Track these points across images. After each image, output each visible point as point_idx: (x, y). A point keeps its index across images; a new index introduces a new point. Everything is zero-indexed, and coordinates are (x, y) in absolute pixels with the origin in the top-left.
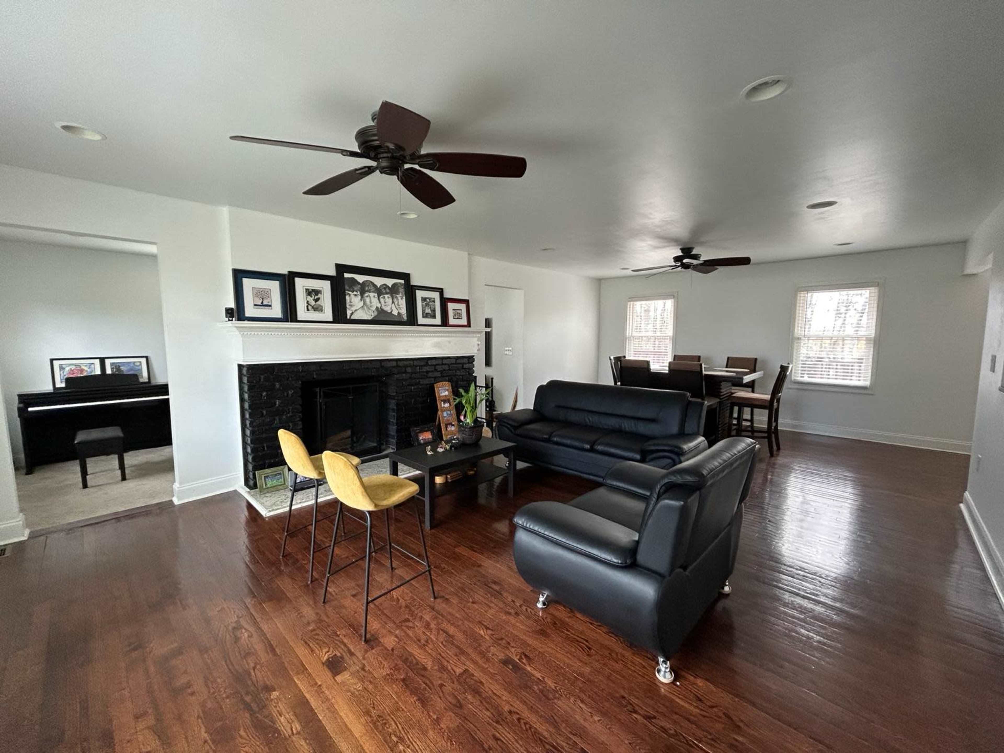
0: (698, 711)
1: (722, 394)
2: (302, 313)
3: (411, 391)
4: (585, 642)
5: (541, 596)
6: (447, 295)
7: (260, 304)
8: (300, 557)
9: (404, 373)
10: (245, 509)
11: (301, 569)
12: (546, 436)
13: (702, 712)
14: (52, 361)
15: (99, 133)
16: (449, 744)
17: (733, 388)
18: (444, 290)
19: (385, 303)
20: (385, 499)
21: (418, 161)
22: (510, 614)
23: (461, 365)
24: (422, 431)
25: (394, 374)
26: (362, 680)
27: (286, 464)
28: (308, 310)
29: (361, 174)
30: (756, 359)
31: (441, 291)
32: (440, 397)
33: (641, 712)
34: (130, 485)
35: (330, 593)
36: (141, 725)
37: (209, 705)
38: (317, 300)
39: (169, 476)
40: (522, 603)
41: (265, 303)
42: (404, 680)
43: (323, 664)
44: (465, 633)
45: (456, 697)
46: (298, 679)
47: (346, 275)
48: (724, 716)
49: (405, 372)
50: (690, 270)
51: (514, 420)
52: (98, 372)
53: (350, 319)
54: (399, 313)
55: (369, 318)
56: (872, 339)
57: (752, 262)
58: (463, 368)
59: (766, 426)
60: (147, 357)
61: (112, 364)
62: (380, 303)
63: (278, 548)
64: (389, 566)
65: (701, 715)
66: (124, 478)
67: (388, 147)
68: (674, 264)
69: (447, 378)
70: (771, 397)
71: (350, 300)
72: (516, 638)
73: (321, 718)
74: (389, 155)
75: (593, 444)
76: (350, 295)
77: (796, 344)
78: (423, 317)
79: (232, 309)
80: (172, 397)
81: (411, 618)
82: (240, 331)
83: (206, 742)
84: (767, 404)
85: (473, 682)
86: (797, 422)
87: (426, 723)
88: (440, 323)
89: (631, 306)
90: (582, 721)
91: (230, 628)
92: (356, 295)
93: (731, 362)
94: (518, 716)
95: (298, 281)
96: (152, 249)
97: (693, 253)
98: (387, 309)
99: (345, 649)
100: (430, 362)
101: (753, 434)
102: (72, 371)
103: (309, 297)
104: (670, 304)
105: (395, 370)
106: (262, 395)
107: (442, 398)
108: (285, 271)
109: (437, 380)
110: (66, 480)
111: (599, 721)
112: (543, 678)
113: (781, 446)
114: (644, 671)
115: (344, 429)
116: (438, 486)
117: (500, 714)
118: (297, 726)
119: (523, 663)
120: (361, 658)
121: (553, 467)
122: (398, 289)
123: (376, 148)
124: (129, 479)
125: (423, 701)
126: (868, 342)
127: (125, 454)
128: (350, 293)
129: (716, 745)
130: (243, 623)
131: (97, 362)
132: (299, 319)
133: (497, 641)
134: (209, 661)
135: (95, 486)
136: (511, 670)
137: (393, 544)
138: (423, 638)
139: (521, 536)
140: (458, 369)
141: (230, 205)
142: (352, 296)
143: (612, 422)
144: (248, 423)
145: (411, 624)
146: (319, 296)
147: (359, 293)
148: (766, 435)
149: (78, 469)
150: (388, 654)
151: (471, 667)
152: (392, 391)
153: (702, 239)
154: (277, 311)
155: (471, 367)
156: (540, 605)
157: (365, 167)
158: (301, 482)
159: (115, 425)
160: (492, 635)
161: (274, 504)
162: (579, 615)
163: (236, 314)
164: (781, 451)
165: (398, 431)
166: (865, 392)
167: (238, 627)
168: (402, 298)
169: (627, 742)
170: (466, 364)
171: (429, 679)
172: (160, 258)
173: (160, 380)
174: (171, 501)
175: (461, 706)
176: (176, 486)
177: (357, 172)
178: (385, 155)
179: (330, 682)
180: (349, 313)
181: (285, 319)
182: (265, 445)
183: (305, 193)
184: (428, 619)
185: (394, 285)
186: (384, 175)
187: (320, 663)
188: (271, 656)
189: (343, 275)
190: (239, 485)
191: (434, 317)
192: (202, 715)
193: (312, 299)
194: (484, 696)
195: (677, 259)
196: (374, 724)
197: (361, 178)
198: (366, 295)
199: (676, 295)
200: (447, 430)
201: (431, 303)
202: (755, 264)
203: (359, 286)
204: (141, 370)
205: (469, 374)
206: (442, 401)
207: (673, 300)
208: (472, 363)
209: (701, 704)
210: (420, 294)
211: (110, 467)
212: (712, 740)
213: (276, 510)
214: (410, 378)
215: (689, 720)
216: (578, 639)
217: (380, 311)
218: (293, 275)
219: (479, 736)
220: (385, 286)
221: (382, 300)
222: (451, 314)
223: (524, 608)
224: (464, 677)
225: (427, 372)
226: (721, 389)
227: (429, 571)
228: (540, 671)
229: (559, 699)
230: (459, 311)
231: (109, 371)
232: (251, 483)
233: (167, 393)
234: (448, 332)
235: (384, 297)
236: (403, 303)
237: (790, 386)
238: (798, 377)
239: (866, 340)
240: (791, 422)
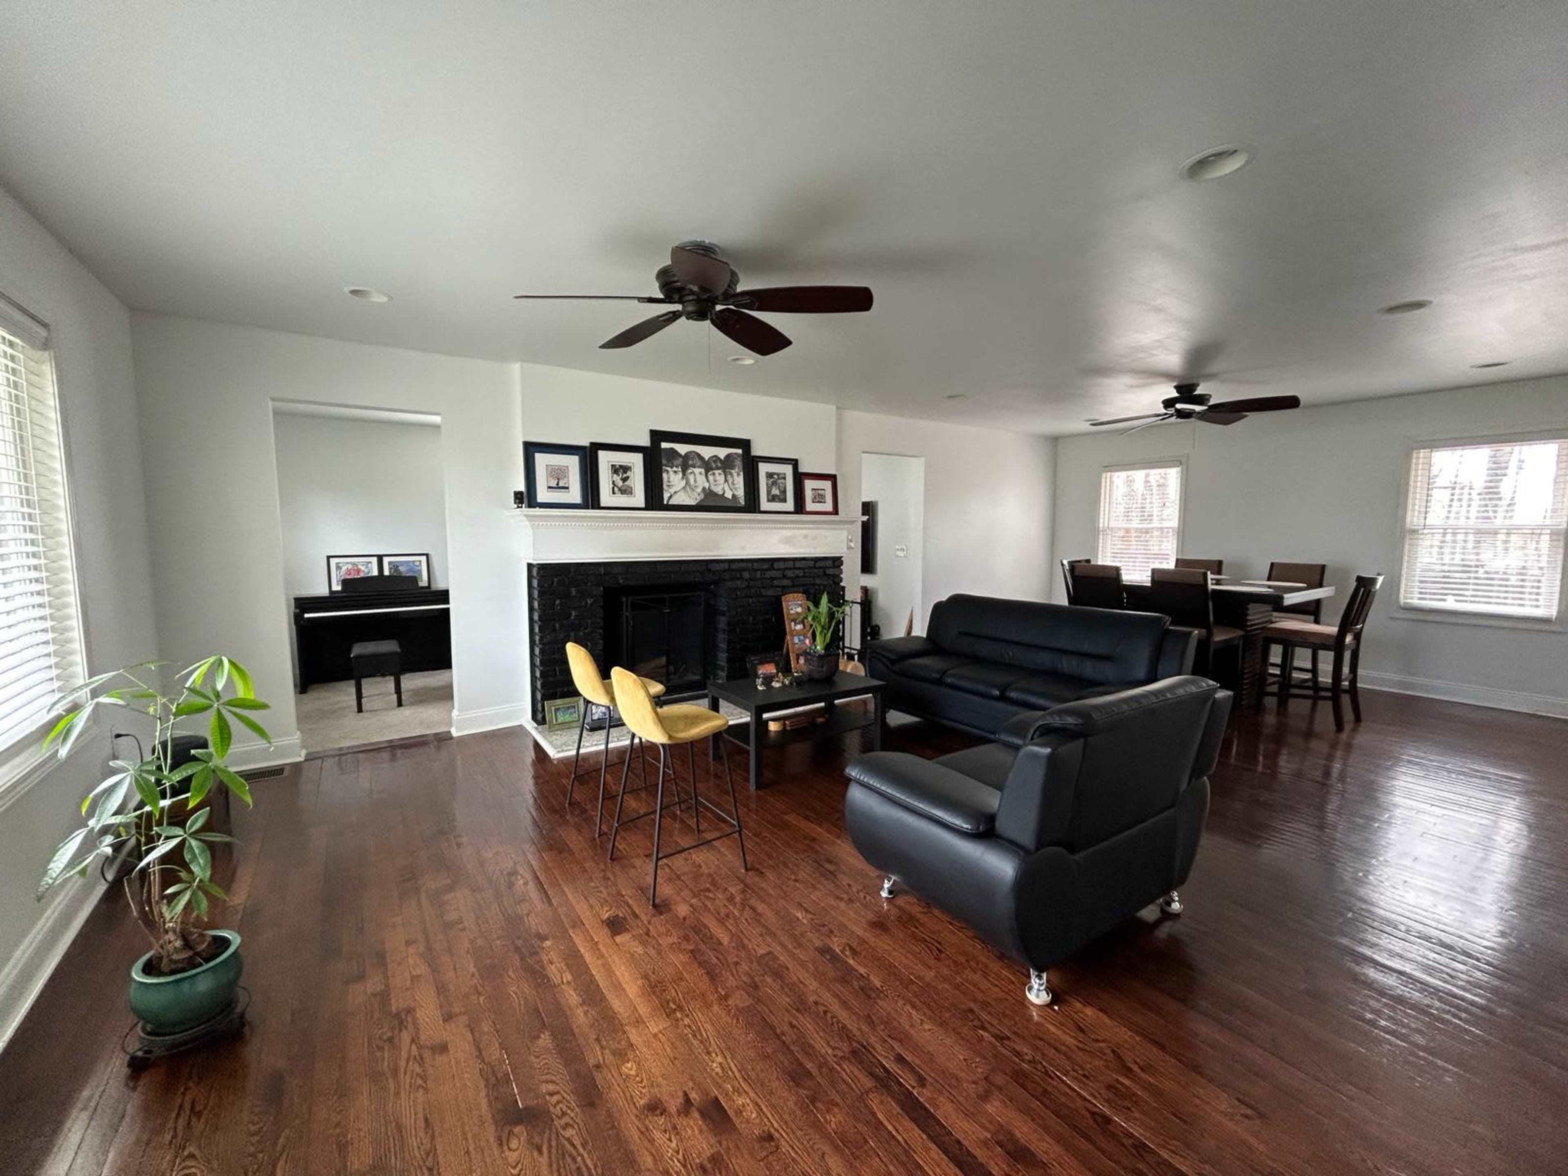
0: (1076, 1043)
1: (1249, 623)
2: (606, 497)
3: (749, 605)
4: (936, 944)
5: (886, 881)
6: (803, 468)
7: (555, 485)
8: (588, 807)
9: (738, 579)
10: (531, 748)
11: (589, 820)
12: (934, 675)
13: (1081, 1045)
14: (329, 558)
15: (385, 294)
16: (735, 1021)
17: (1275, 614)
18: (799, 463)
19: (715, 481)
20: (682, 731)
21: (732, 301)
22: (842, 899)
23: (822, 570)
24: (762, 663)
25: (725, 580)
26: (644, 944)
27: (580, 695)
28: (614, 493)
29: (664, 321)
30: (1323, 567)
31: (795, 463)
32: (789, 614)
33: (992, 1030)
34: (406, 712)
35: (618, 849)
36: (411, 950)
37: (480, 942)
38: (625, 480)
39: (449, 704)
40: (860, 888)
41: (561, 485)
42: (692, 951)
43: (603, 922)
44: (777, 913)
45: (752, 978)
46: (574, 933)
47: (664, 445)
48: (1111, 1054)
49: (741, 578)
50: (1193, 419)
51: (890, 651)
52: (375, 573)
53: (667, 504)
54: (734, 496)
55: (693, 503)
56: (1563, 532)
57: (1301, 405)
58: (825, 574)
59: (1330, 681)
60: (427, 555)
61: (390, 563)
62: (708, 481)
63: (565, 795)
64: (695, 827)
65: (1078, 1047)
66: (400, 704)
67: (691, 290)
68: (1164, 411)
69: (801, 589)
70: (1339, 631)
71: (669, 478)
72: (842, 927)
73: (594, 973)
74: (695, 297)
75: (1004, 689)
76: (668, 471)
77: (1408, 541)
78: (769, 500)
79: (521, 493)
80: (453, 606)
81: (712, 888)
82: (530, 521)
83: (473, 975)
84: (1331, 642)
85: (776, 966)
86: (1410, 679)
87: (712, 997)
88: (792, 509)
89: (1108, 480)
90: (907, 1027)
91: (505, 872)
92: (675, 472)
93: (1276, 571)
94: (824, 1008)
95: (602, 455)
96: (437, 419)
97: (1196, 393)
98: (718, 490)
99: (629, 911)
100: (776, 566)
101: (1316, 692)
102: (348, 572)
103: (615, 476)
104: (1173, 476)
105: (727, 576)
106: (554, 604)
107: (792, 617)
108: (585, 442)
109: (786, 590)
110: (339, 702)
111: (929, 1030)
112: (868, 975)
113: (1363, 717)
114: (1011, 987)
115: (658, 656)
116: (772, 734)
117: (803, 1002)
118: (568, 977)
119: (846, 956)
120: (645, 922)
121: (945, 722)
122: (733, 461)
123: (680, 290)
124: (405, 706)
125: (712, 976)
126: (1555, 537)
127: (402, 677)
128: (669, 469)
129: (1087, 1082)
130: (520, 869)
131: (374, 560)
132: (602, 504)
133: (818, 927)
134: (481, 902)
135: (371, 711)
136: (828, 960)
137: (699, 798)
138: (723, 911)
139: (856, 794)
140: (818, 576)
141: (523, 361)
142: (671, 473)
143: (1045, 659)
144: (537, 638)
145: (711, 895)
146: (629, 473)
147: (680, 469)
148: (1329, 694)
149: (353, 690)
150: (679, 923)
151: (777, 949)
152: (722, 604)
153: (1208, 371)
154: (575, 495)
155: (837, 573)
156: (884, 894)
157: (670, 313)
158: (599, 719)
159: (393, 638)
160: (812, 919)
161: (565, 744)
162: (936, 912)
163: (525, 500)
164: (1362, 724)
165: (729, 660)
166: (1546, 627)
167: (513, 873)
168: (738, 475)
169: (961, 1057)
170: (830, 568)
171: (722, 954)
172: (443, 430)
173: (439, 585)
174: (449, 732)
175: (756, 987)
176: (455, 713)
177: (661, 319)
178: (691, 298)
179: (608, 941)
180: (666, 496)
181: (584, 506)
182: (557, 669)
183: (602, 347)
184: (734, 892)
185: (728, 456)
186: (690, 321)
187: (599, 921)
188: (547, 906)
189: (660, 445)
190: (525, 719)
191: (784, 500)
192: (471, 951)
193: (619, 478)
194: (787, 982)
195: (1168, 403)
196: (652, 988)
197: (665, 327)
198: (690, 471)
199: (1184, 460)
200: (798, 662)
201: (779, 481)
202: (1305, 407)
203: (681, 460)
204: (421, 571)
205: (834, 583)
206: (792, 620)
207: (1179, 469)
208: (839, 567)
209: (1082, 1035)
210: (764, 469)
211: (384, 690)
212: (1084, 1076)
213: (567, 751)
214: (748, 586)
215: (1057, 1049)
216: (927, 938)
217: (709, 493)
218: (597, 447)
219: (771, 1019)
220: (716, 458)
221: (711, 478)
222: (809, 494)
223: (862, 895)
224: (766, 959)
225: (772, 579)
226: (1247, 615)
227: (740, 832)
228: (866, 966)
229: (882, 999)
230: (820, 492)
231: (386, 572)
232: (540, 716)
233: (447, 602)
234: (802, 522)
235: (714, 474)
236: (739, 481)
237: (1396, 615)
238: (1412, 598)
239: (1551, 534)
240: (1397, 678)
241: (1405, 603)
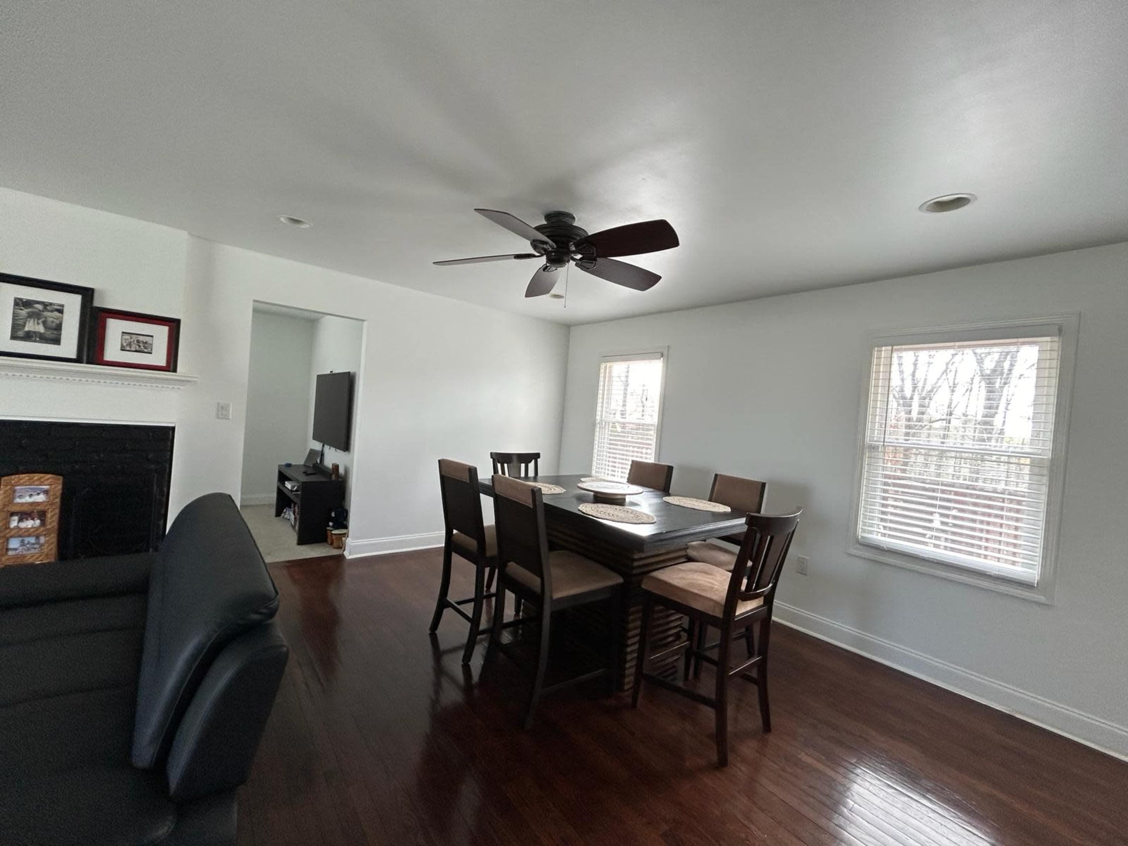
6: (101, 302)
18: (95, 293)
30: (764, 482)
31: (88, 293)
32: (9, 505)
77: (866, 459)
78: (15, 338)
88: (70, 355)
89: (606, 371)
104: (656, 369)
199: (665, 353)
201: (48, 314)
206: (14, 513)
207: (663, 362)
210: (10, 292)
222: (114, 340)
230: (141, 338)
237: (853, 551)
238: (871, 532)
239: (1032, 465)
240: (854, 631)
241: (862, 537)
